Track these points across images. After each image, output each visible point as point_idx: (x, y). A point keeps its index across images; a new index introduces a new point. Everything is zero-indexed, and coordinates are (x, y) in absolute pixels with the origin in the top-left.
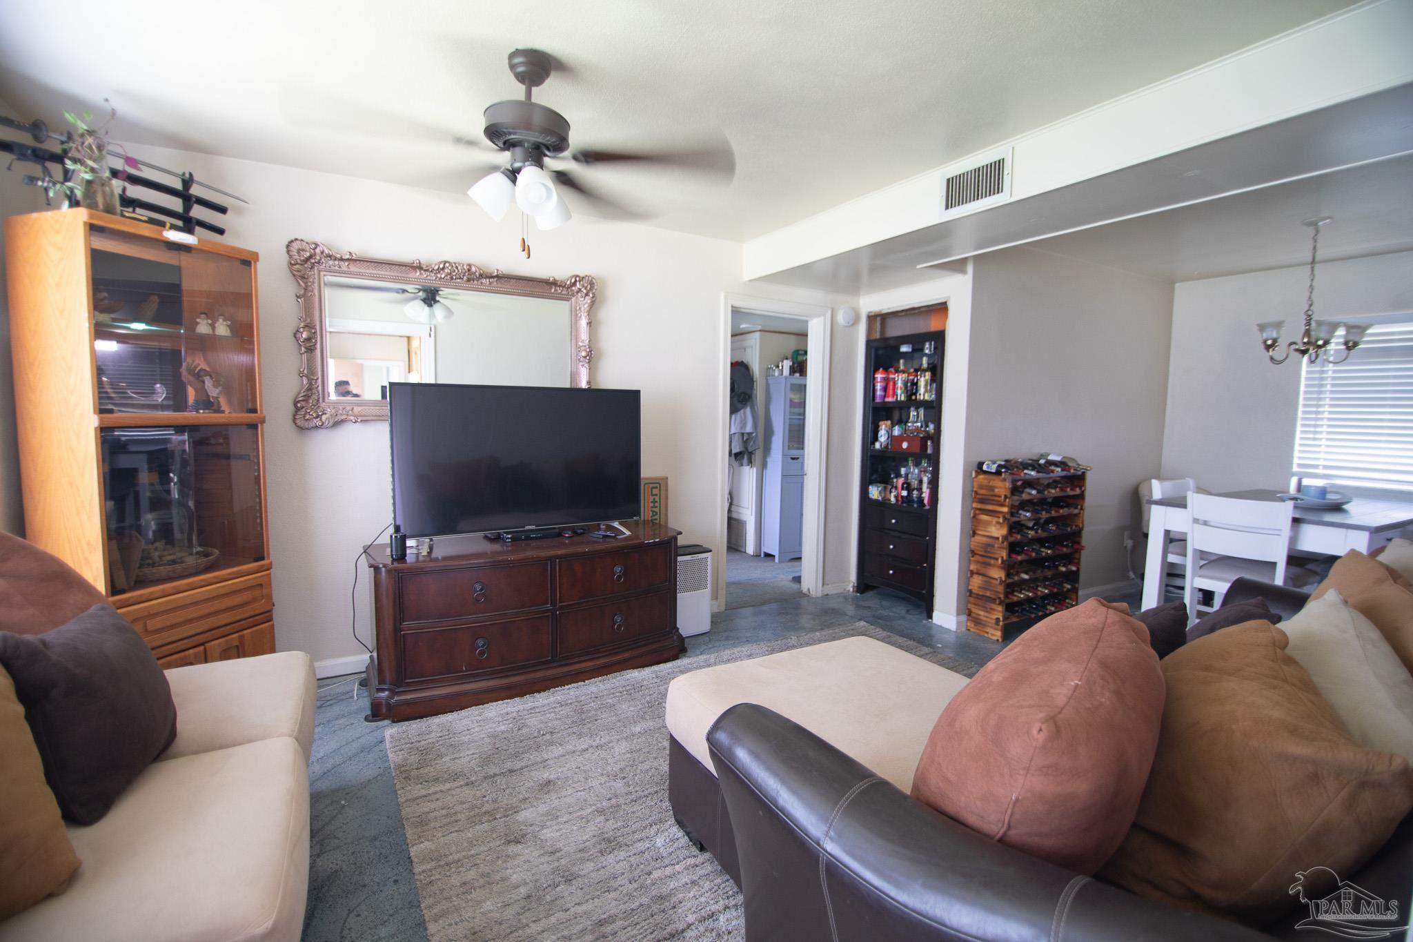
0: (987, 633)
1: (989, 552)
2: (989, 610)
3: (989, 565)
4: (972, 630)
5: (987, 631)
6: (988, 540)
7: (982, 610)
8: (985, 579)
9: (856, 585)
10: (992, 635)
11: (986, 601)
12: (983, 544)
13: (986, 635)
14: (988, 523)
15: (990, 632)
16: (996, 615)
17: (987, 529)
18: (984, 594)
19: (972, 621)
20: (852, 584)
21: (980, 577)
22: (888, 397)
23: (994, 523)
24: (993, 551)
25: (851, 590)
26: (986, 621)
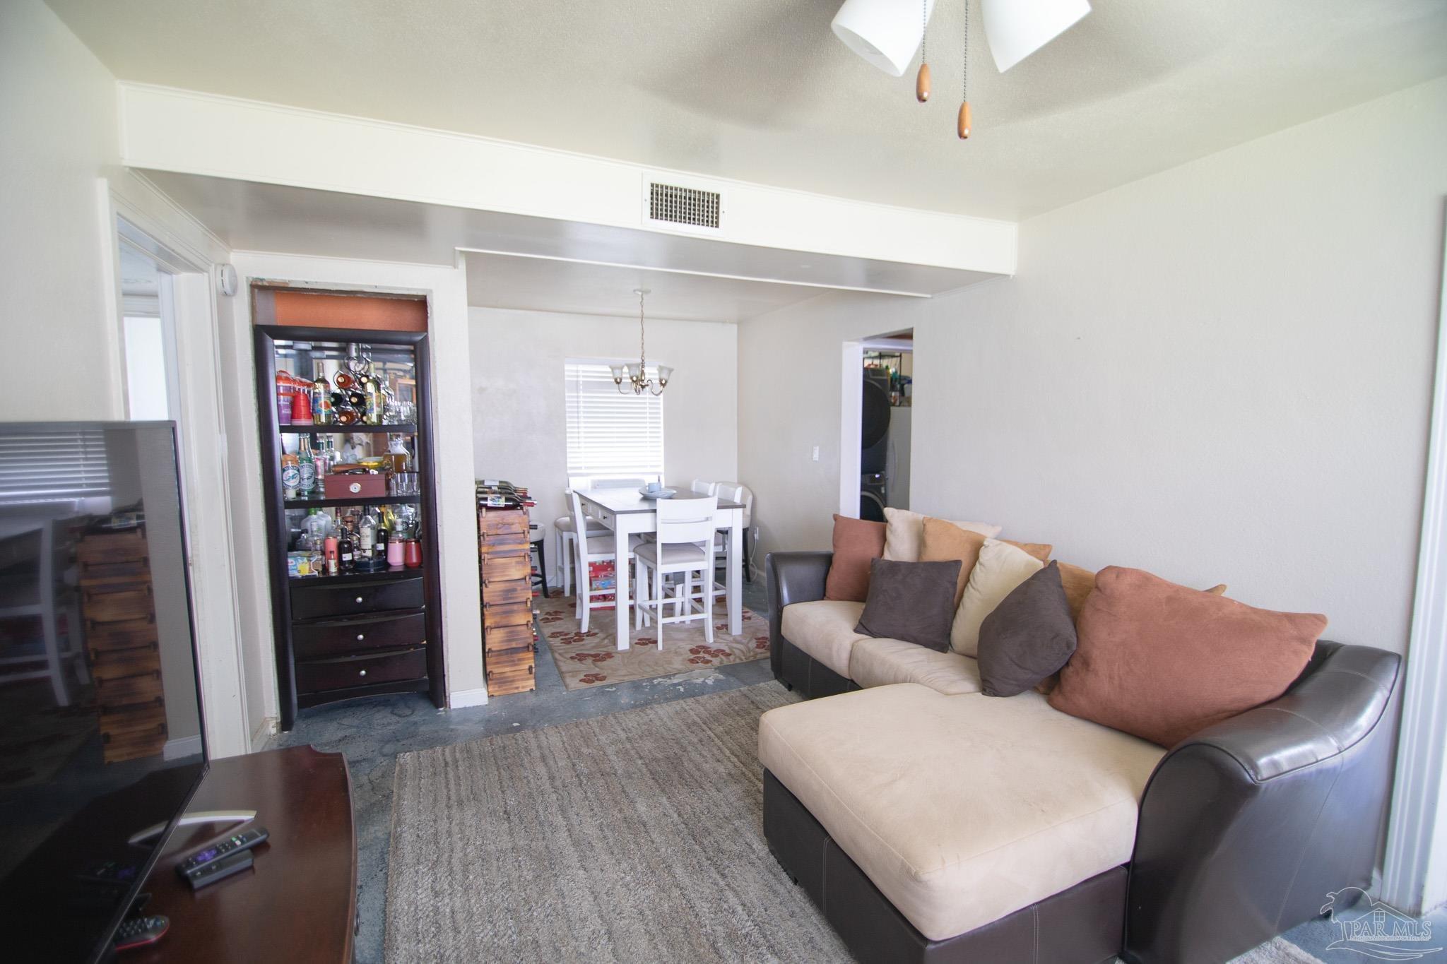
0: (517, 688)
1: (511, 598)
2: (516, 662)
3: (512, 612)
4: (495, 694)
5: (517, 686)
6: (507, 584)
7: (507, 666)
8: (507, 630)
9: (279, 720)
10: (523, 687)
11: (511, 653)
12: (500, 591)
13: (516, 691)
14: (505, 567)
15: (520, 685)
16: (526, 664)
17: (507, 573)
18: (509, 647)
19: (496, 684)
20: (273, 723)
21: (502, 630)
22: (299, 418)
23: (514, 564)
24: (514, 596)
25: (274, 731)
26: (514, 676)
